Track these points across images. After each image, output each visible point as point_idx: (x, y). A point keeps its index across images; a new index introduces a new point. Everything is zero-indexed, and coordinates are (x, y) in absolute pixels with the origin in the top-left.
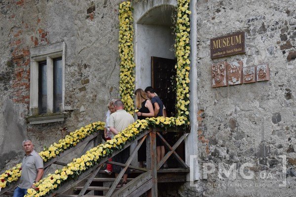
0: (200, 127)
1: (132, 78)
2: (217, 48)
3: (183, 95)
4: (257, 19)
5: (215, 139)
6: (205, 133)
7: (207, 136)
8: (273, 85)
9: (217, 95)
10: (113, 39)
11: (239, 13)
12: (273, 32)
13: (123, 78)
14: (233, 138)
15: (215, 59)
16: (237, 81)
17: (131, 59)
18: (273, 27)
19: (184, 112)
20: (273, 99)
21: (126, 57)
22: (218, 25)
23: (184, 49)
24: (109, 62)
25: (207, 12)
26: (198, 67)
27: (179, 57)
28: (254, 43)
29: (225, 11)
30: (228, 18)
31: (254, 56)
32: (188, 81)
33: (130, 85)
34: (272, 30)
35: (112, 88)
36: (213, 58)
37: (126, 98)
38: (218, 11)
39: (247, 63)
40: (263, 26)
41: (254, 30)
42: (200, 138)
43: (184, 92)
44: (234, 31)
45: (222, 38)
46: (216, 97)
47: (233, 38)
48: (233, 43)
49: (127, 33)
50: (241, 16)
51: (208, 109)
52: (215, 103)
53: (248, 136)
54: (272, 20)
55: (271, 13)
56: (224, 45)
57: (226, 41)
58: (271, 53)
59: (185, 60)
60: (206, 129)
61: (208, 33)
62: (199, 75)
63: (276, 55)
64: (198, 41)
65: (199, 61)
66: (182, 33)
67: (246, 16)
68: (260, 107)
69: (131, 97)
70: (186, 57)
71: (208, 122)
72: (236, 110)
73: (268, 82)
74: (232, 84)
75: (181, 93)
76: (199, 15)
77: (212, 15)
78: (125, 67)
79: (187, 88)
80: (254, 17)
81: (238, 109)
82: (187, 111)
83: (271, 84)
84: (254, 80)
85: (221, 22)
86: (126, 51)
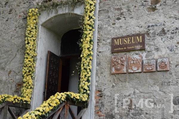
0: (98, 104)
1: (34, 63)
2: (118, 44)
3: (86, 78)
4: (156, 25)
5: (112, 114)
6: (102, 109)
7: (104, 112)
8: (173, 74)
9: (116, 80)
10: (15, 36)
11: (139, 21)
12: (172, 35)
13: (27, 63)
14: (130, 114)
15: (115, 53)
16: (138, 69)
17: (35, 49)
18: (173, 32)
19: (87, 91)
20: (174, 85)
21: (31, 48)
22: (119, 29)
23: (90, 43)
24: (10, 52)
25: (108, 19)
26: (97, 59)
27: (85, 49)
28: (154, 43)
29: (125, 19)
30: (128, 24)
31: (154, 52)
32: (91, 67)
33: (32, 69)
34: (172, 33)
35: (10, 71)
36: (113, 52)
37: (28, 78)
38: (119, 19)
39: (146, 57)
40: (163, 30)
41: (154, 33)
42: (97, 113)
43: (88, 75)
44: (133, 33)
45: (122, 37)
46: (114, 81)
47: (134, 38)
48: (134, 42)
49: (34, 30)
50: (141, 23)
51: (105, 90)
52: (113, 85)
53: (147, 114)
54: (172, 26)
55: (171, 21)
56: (125, 43)
57: (127, 40)
58: (171, 50)
59: (90, 51)
60: (103, 105)
61: (108, 34)
62: (99, 64)
63: (176, 52)
64: (98, 40)
65: (98, 54)
66: (89, 32)
67: (146, 23)
68: (160, 90)
69: (32, 78)
70: (91, 49)
71: (105, 101)
72: (134, 92)
73: (169, 72)
74: (132, 71)
75: (85, 76)
76: (101, 22)
77: (113, 21)
78: (30, 54)
79: (90, 73)
80: (154, 24)
81: (137, 91)
82: (88, 90)
83: (171, 74)
84: (154, 70)
85: (121, 27)
86: (32, 43)
